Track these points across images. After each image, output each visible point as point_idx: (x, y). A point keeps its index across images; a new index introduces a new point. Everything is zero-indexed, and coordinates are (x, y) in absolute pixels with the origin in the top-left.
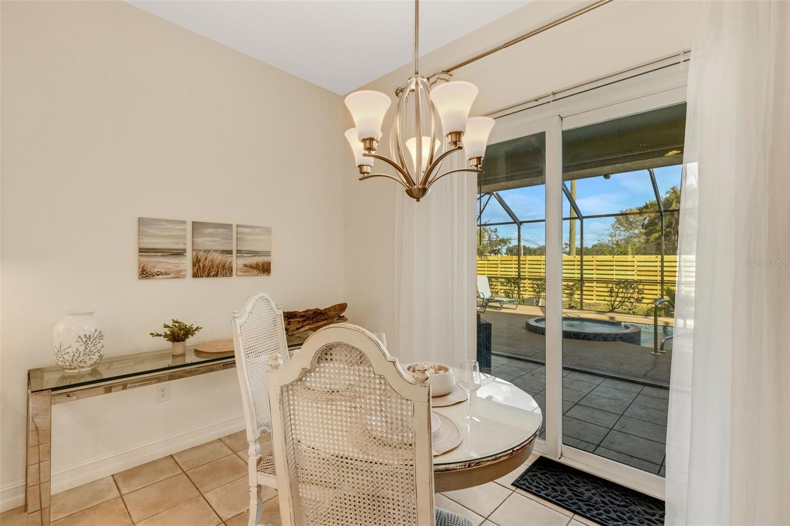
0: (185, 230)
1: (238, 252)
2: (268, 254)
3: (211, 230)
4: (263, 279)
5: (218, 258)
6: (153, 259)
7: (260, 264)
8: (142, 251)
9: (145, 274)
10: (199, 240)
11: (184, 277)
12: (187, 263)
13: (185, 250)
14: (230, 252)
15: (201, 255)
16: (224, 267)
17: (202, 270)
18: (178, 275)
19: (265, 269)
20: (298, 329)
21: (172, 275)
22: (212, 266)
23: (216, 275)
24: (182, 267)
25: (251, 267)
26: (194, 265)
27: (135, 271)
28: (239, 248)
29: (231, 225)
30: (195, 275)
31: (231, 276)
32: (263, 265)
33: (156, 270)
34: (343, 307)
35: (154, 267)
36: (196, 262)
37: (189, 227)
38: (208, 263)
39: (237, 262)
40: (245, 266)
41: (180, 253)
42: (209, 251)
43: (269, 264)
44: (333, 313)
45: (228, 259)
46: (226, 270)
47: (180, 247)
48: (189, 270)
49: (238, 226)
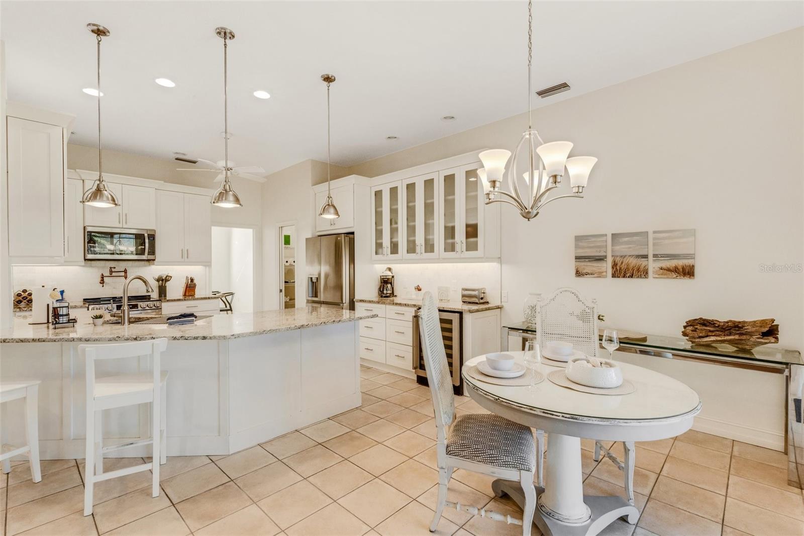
0: (605, 241)
1: (655, 256)
2: (692, 256)
3: (626, 239)
4: (685, 282)
5: (633, 262)
6: (583, 264)
7: (680, 268)
9: (578, 274)
10: (617, 248)
11: (605, 277)
12: (607, 266)
13: (606, 257)
14: (645, 257)
15: (618, 260)
16: (638, 270)
17: (620, 272)
18: (600, 275)
19: (688, 272)
20: (700, 337)
21: (595, 275)
22: (628, 269)
23: (631, 276)
24: (604, 269)
25: (669, 270)
26: (613, 268)
27: (574, 272)
28: (657, 253)
29: (647, 233)
30: (613, 276)
31: (646, 277)
32: (683, 268)
33: (585, 271)
35: (584, 269)
36: (615, 265)
37: (609, 238)
38: (624, 267)
39: (652, 266)
40: (662, 269)
42: (623, 257)
43: (693, 267)
44: (750, 329)
45: (643, 262)
46: (640, 273)
47: (603, 254)
48: (610, 272)
49: (655, 232)
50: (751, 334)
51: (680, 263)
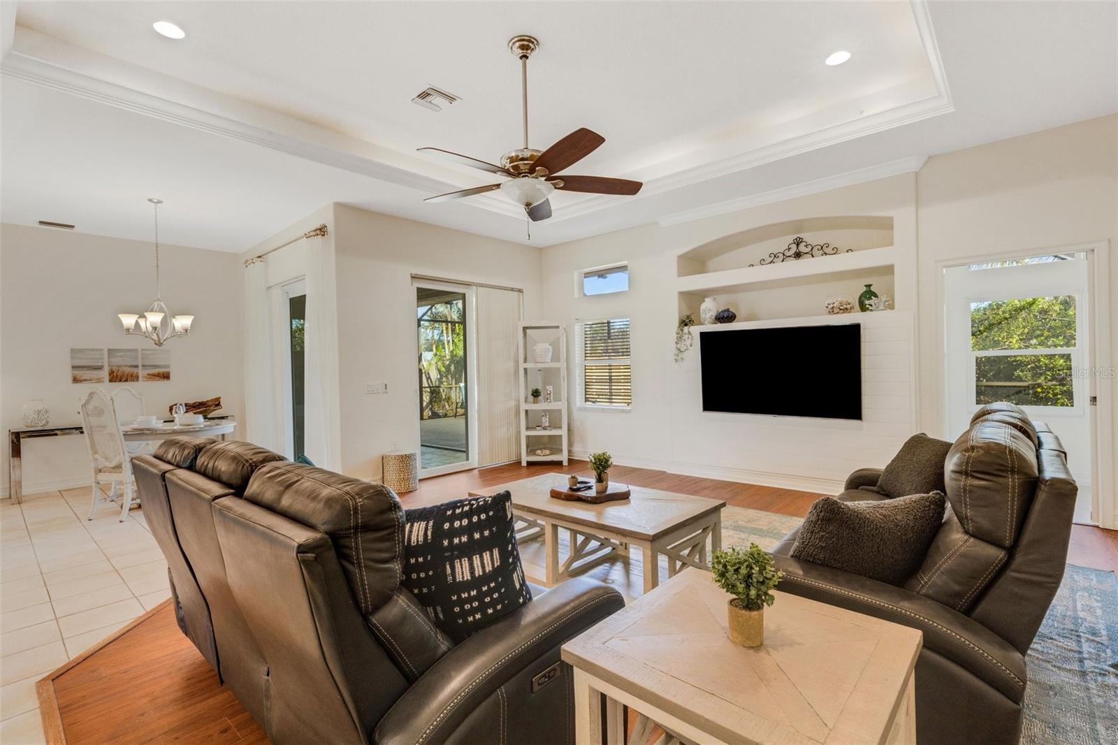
0: (102, 354)
1: (143, 366)
2: (168, 366)
3: (121, 354)
4: (165, 382)
5: (128, 370)
6: (80, 372)
7: (160, 374)
8: (74, 367)
9: (75, 380)
10: (113, 360)
11: (103, 382)
12: (105, 374)
13: (103, 366)
14: (137, 367)
15: (114, 369)
16: (132, 375)
17: (115, 377)
18: (99, 381)
19: (166, 376)
21: (94, 381)
22: (123, 375)
23: (126, 381)
24: (101, 376)
25: (154, 375)
26: (110, 375)
27: (70, 379)
28: (144, 364)
29: (137, 350)
30: (110, 381)
31: (138, 381)
32: (162, 374)
33: (84, 378)
34: (218, 399)
35: (82, 376)
36: (111, 373)
37: (106, 352)
38: (120, 374)
39: (142, 373)
40: (149, 374)
41: (100, 368)
42: (120, 366)
43: (169, 373)
44: (210, 403)
45: (135, 370)
46: (133, 378)
47: (100, 364)
48: (107, 378)
49: (142, 350)
50: (210, 406)
51: (162, 370)
